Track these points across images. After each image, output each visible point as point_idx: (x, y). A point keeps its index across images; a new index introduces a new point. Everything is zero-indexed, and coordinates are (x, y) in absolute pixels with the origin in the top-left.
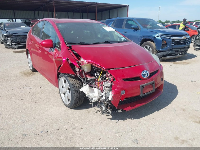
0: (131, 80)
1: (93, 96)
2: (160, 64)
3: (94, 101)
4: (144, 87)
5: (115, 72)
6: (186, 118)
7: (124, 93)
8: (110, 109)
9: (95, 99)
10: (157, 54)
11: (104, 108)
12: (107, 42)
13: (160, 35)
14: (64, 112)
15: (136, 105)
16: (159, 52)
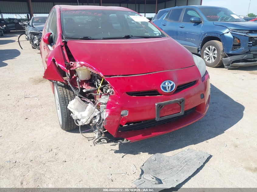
0: (142, 94)
1: (80, 116)
2: (206, 73)
3: (82, 123)
4: (162, 106)
5: (116, 81)
6: (235, 161)
7: (126, 115)
8: (105, 138)
9: (83, 121)
10: (226, 59)
11: (98, 135)
12: (128, 37)
13: (231, 30)
14: (55, 134)
15: (152, 133)
16: (227, 55)
